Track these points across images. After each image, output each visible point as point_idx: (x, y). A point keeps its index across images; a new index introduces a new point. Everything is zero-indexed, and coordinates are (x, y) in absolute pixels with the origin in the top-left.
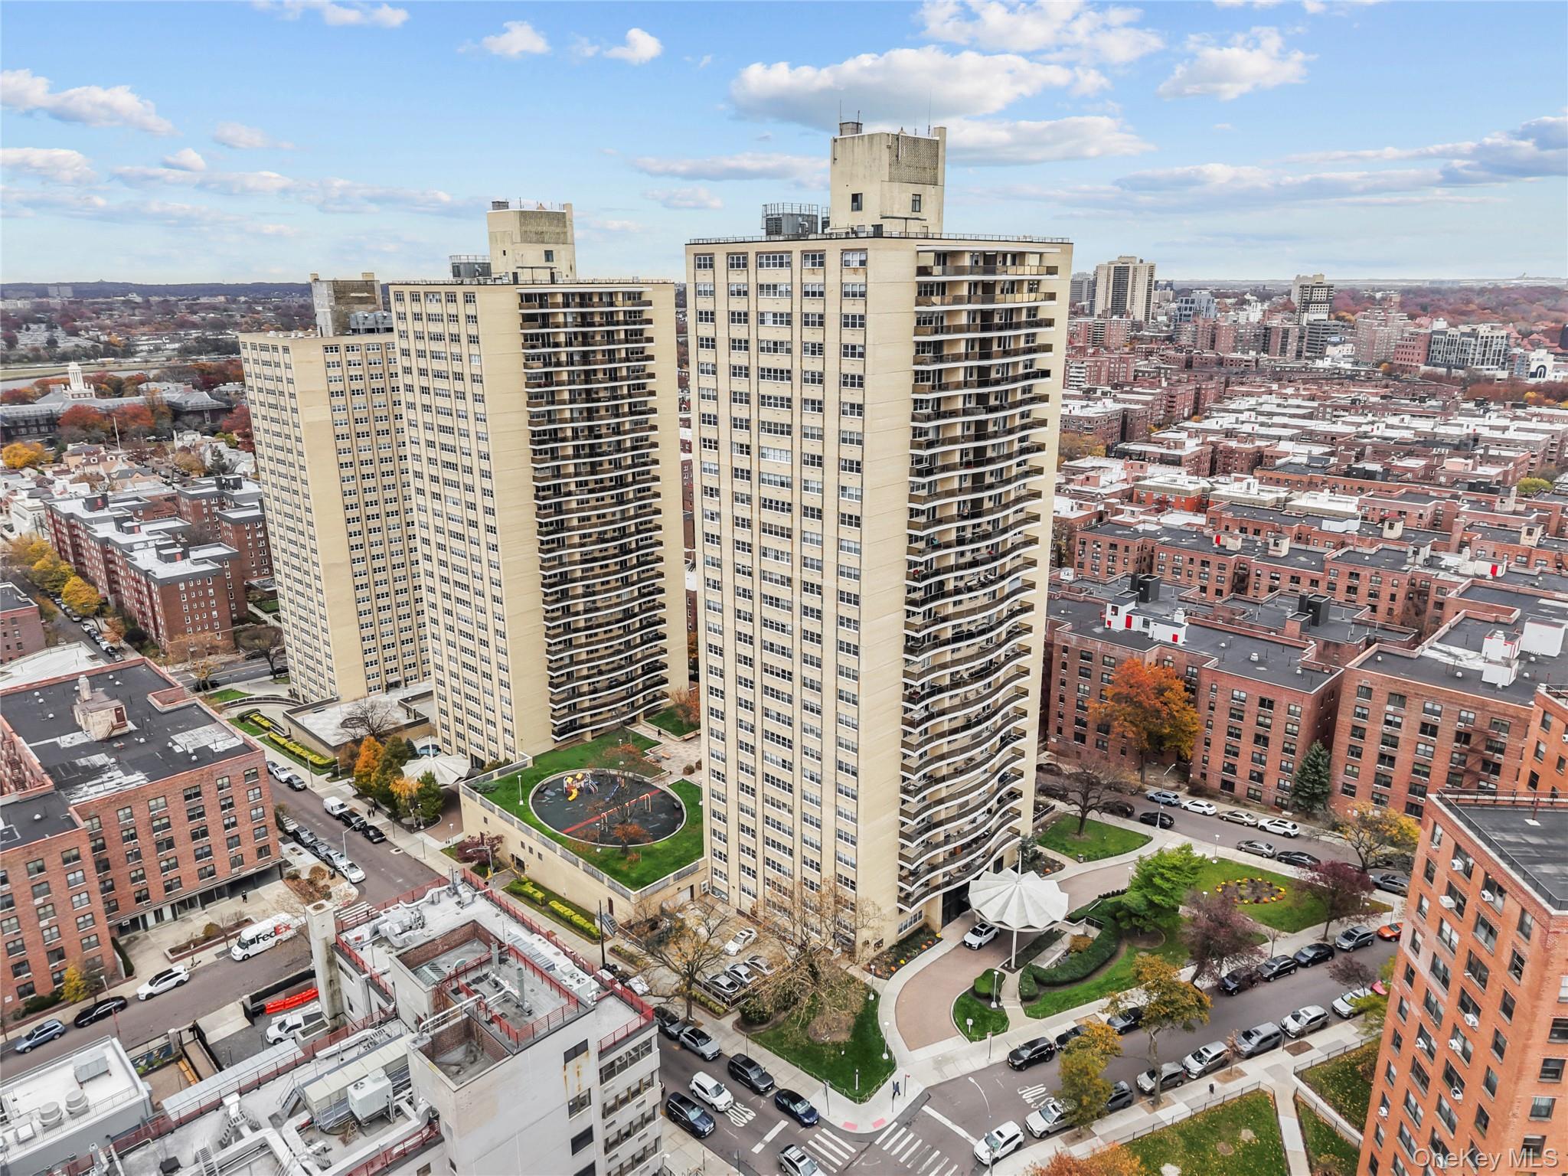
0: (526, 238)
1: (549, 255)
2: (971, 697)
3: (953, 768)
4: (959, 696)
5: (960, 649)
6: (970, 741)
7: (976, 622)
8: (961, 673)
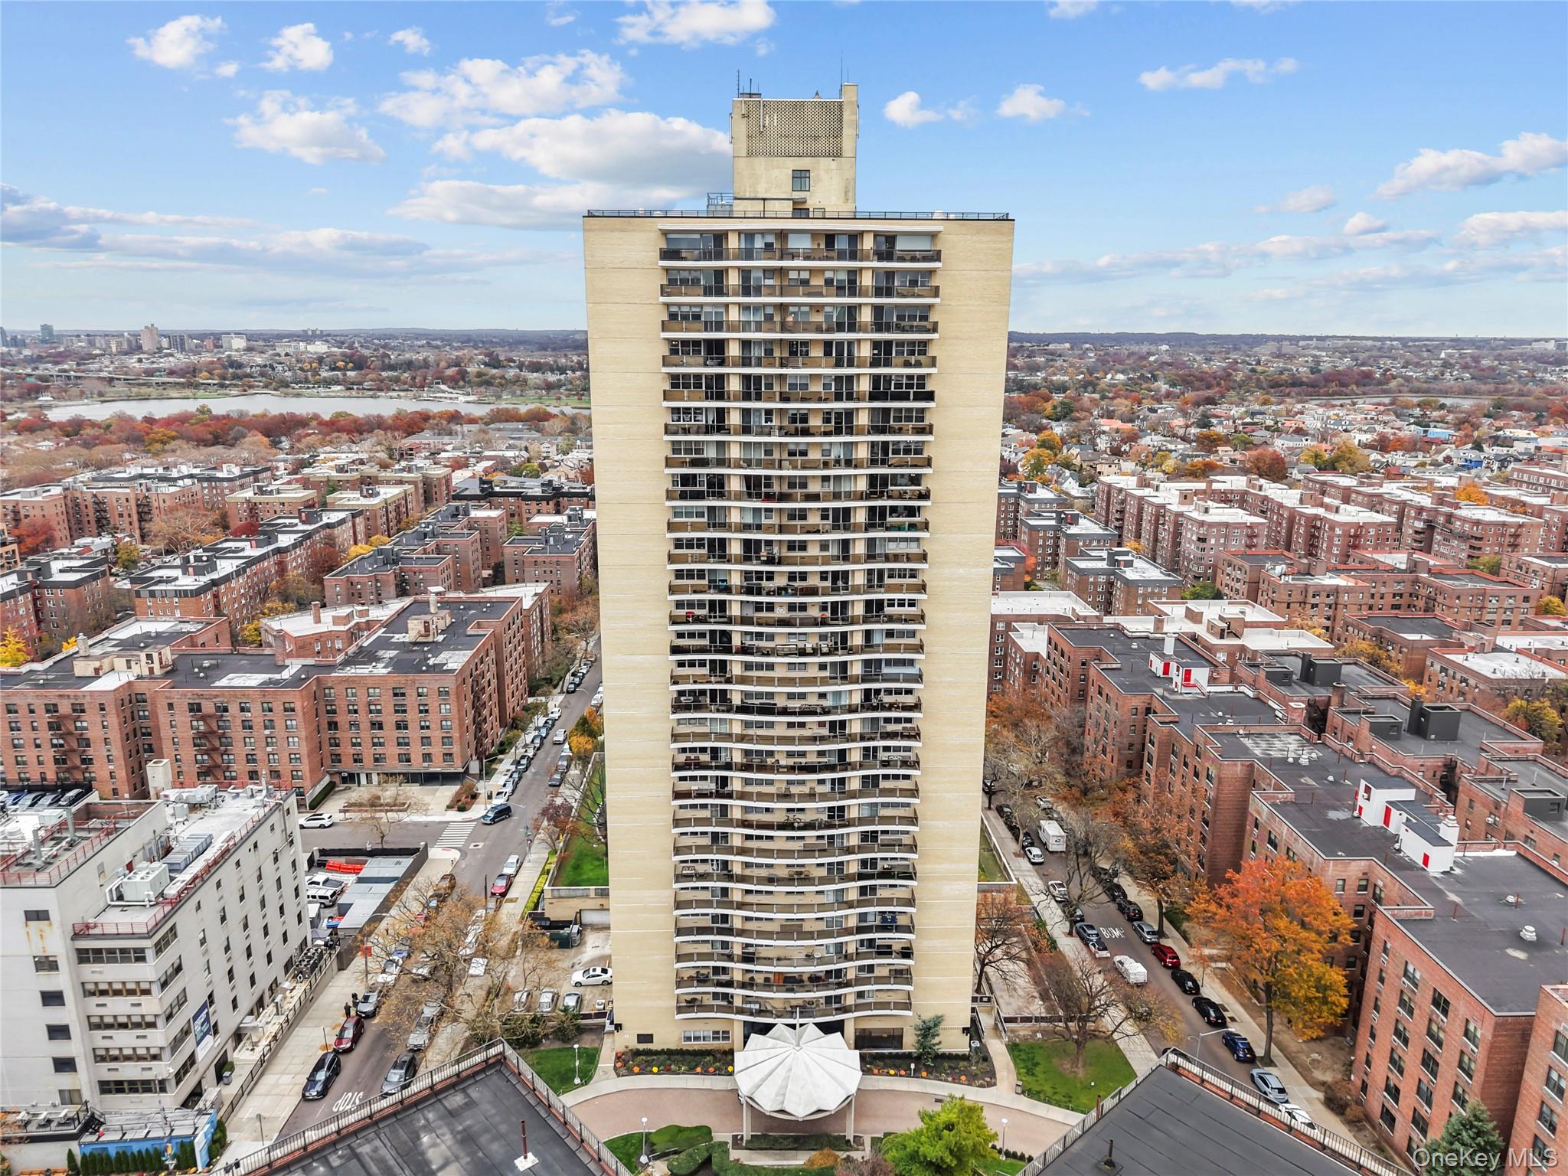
2: (795, 790)
3: (764, 872)
4: (770, 782)
5: (771, 725)
6: (798, 845)
7: (803, 696)
8: (771, 753)
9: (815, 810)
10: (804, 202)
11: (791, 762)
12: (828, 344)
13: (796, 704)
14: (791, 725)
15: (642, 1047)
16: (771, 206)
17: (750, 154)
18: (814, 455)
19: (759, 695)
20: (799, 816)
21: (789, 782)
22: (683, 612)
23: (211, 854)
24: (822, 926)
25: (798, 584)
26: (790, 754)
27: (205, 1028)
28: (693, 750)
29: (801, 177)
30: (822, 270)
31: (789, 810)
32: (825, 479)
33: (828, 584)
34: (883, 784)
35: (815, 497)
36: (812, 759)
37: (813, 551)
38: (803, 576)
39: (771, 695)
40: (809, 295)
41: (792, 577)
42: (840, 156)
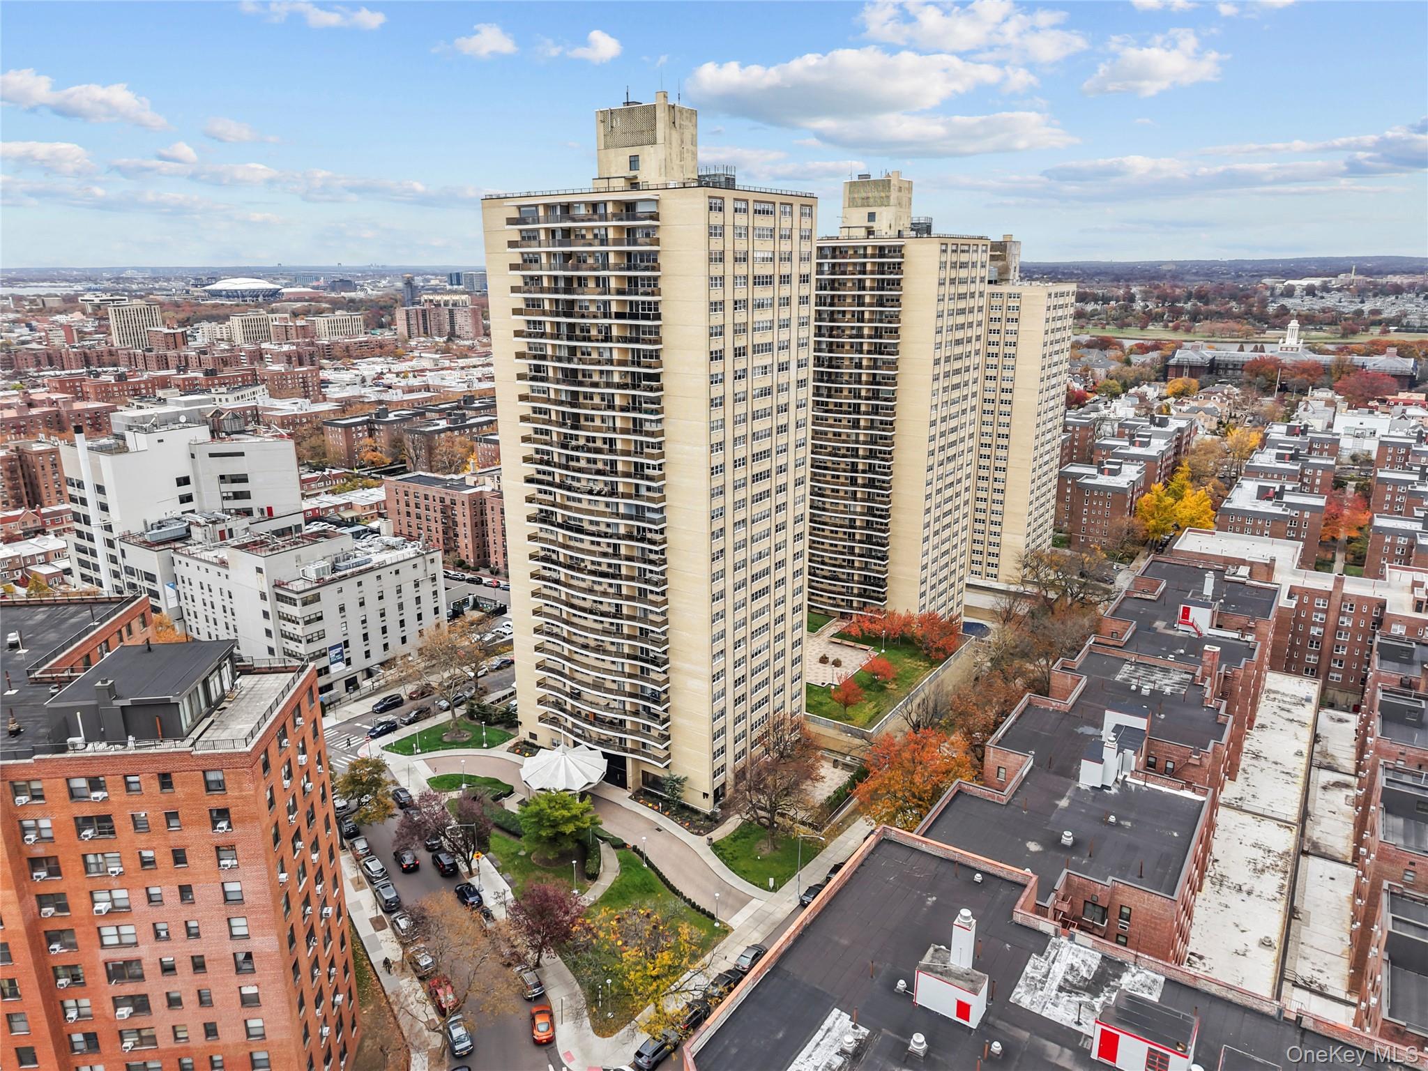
0: (852, 203)
1: (872, 217)
2: (597, 588)
3: (581, 640)
4: (584, 580)
5: (582, 541)
6: (599, 626)
7: (597, 523)
8: (583, 560)
9: (608, 604)
10: (636, 177)
11: (593, 568)
12: (597, 278)
13: (594, 528)
14: (593, 543)
15: (531, 741)
16: (614, 183)
17: (606, 147)
18: (595, 355)
19: (575, 519)
20: (599, 606)
21: (594, 582)
22: (538, 456)
23: (368, 566)
24: (615, 687)
25: (591, 445)
26: (593, 563)
27: (339, 657)
28: (549, 550)
29: (634, 162)
30: (592, 228)
31: (595, 601)
32: (601, 372)
33: (607, 446)
34: (650, 597)
35: (595, 385)
36: (604, 568)
37: (598, 422)
38: (594, 440)
39: (581, 520)
40: (584, 245)
41: (588, 439)
42: (655, 143)
